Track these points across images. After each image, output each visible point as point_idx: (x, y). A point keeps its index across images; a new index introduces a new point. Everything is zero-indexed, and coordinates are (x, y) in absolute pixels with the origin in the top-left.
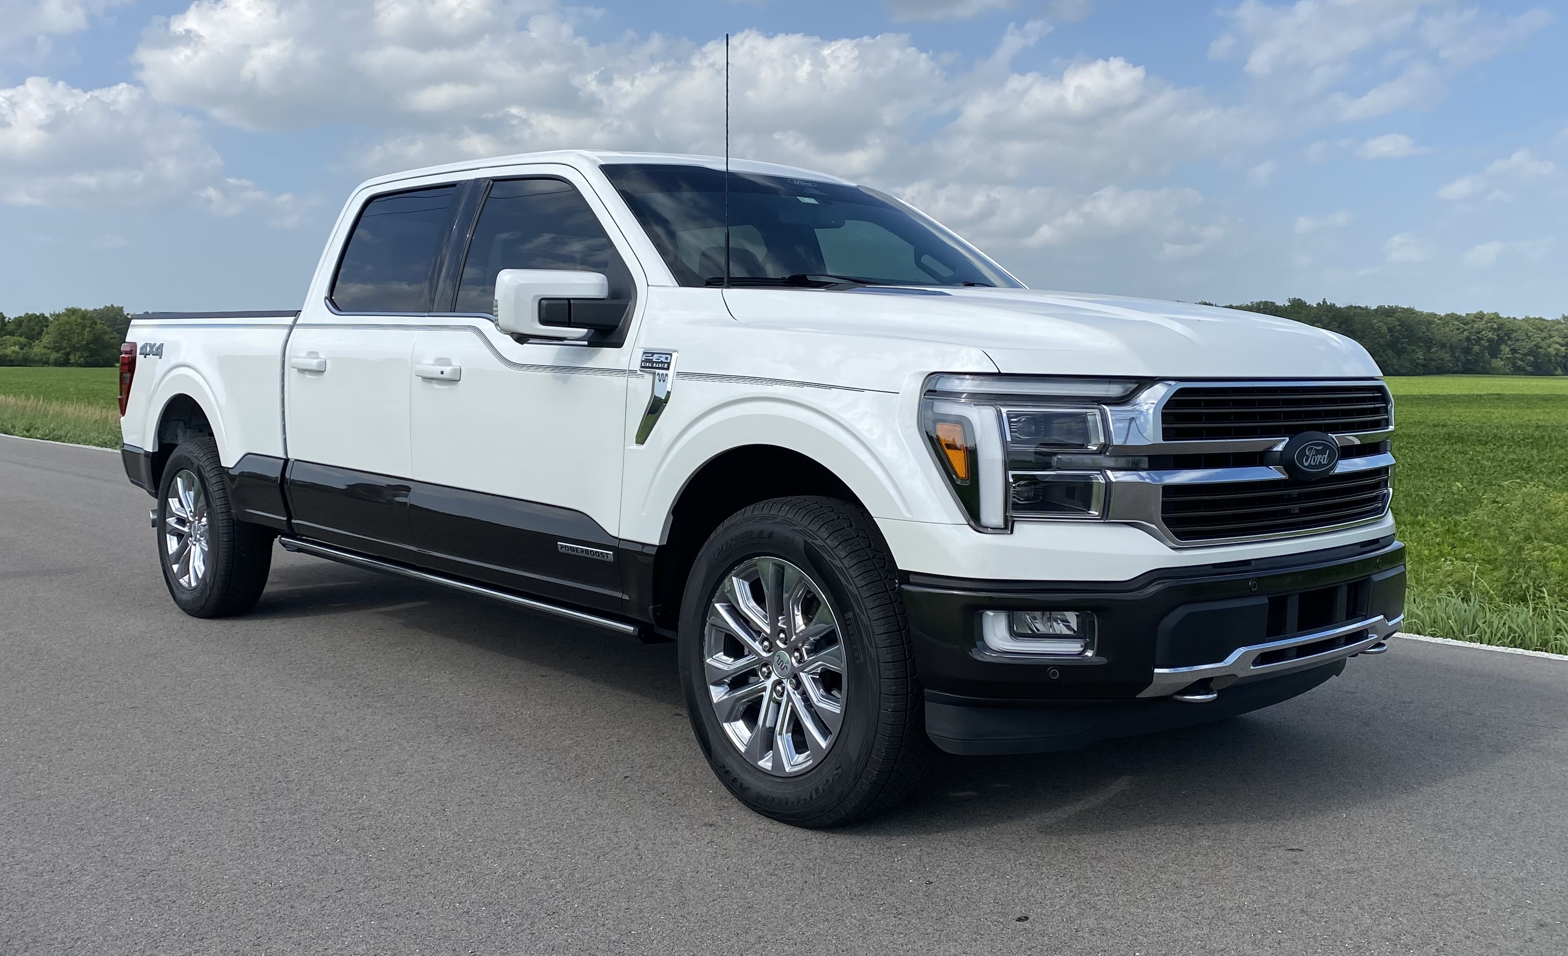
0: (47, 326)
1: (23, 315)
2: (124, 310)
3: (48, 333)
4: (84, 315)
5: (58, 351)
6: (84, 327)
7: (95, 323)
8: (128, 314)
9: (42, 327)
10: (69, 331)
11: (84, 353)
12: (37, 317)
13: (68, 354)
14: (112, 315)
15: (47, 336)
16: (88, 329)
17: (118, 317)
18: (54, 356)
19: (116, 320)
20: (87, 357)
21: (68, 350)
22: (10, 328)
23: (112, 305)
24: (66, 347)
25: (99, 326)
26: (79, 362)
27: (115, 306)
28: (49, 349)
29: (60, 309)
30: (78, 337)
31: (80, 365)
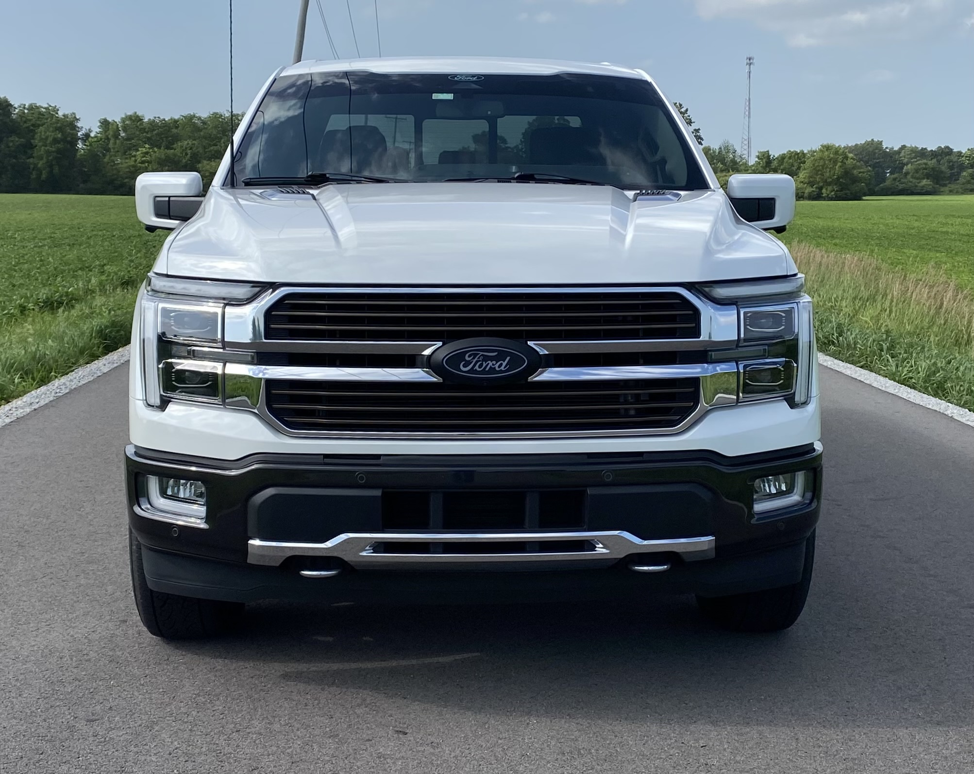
0: (804, 162)
1: (786, 152)
2: (883, 144)
3: (805, 169)
4: (837, 151)
5: (812, 186)
6: (835, 162)
7: (846, 158)
8: (886, 148)
9: (800, 163)
10: (823, 166)
11: (835, 187)
12: (797, 154)
13: (821, 188)
14: (871, 149)
15: (804, 172)
16: (839, 164)
17: (877, 151)
18: (808, 190)
19: (875, 153)
20: (837, 191)
21: (821, 184)
22: (775, 164)
23: (872, 140)
24: (819, 182)
25: (849, 161)
26: (830, 196)
27: (876, 140)
28: (805, 184)
29: (816, 147)
30: (830, 171)
31: (831, 199)
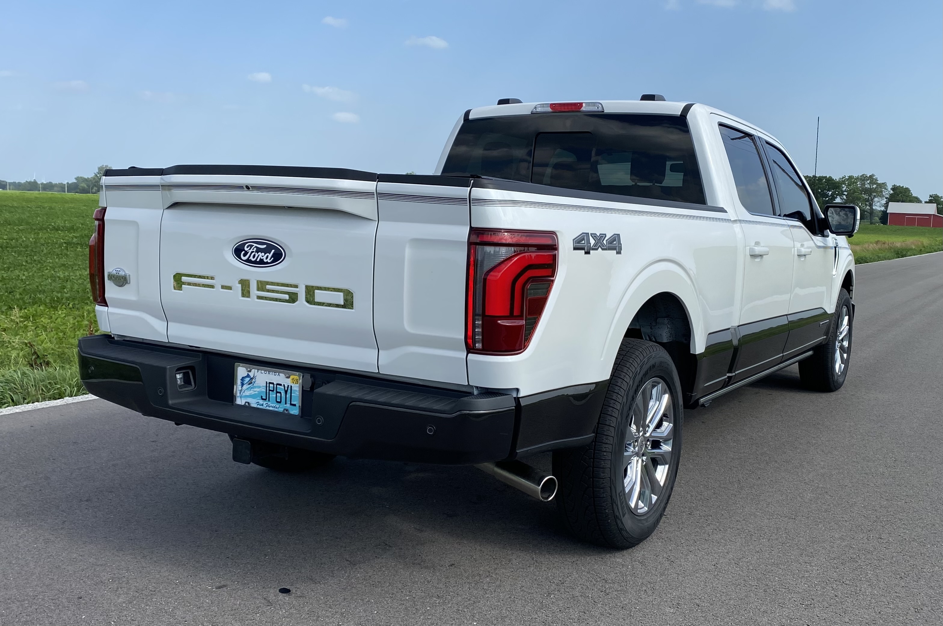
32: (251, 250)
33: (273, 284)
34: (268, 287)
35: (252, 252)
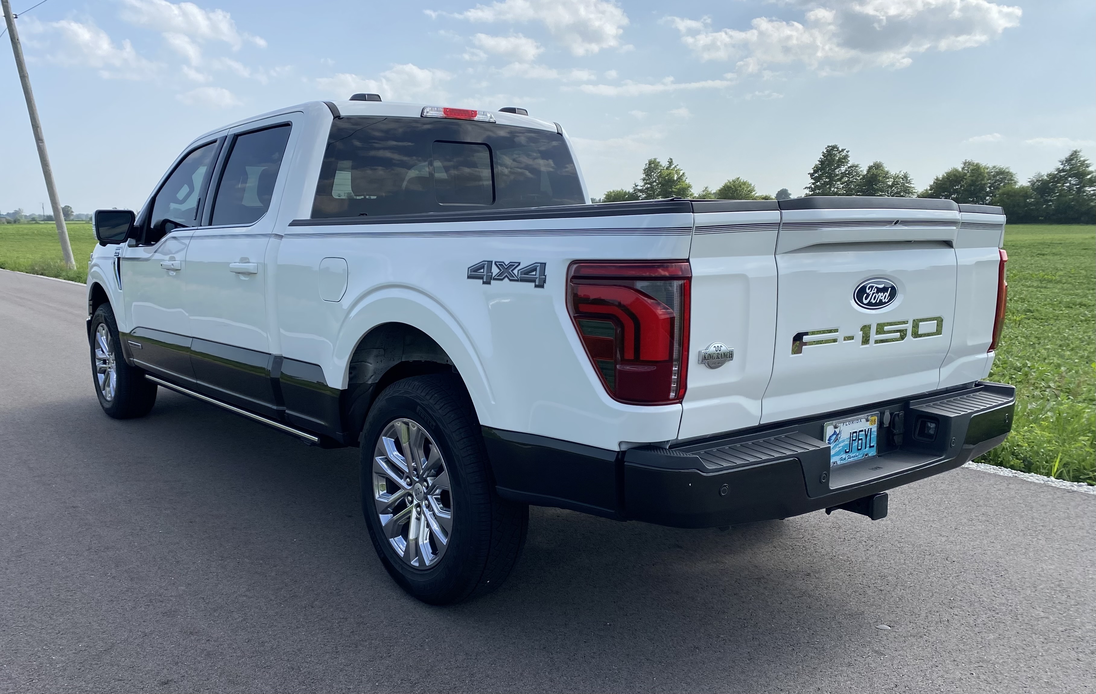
32: (873, 292)
33: (891, 324)
34: (886, 328)
35: (873, 293)
